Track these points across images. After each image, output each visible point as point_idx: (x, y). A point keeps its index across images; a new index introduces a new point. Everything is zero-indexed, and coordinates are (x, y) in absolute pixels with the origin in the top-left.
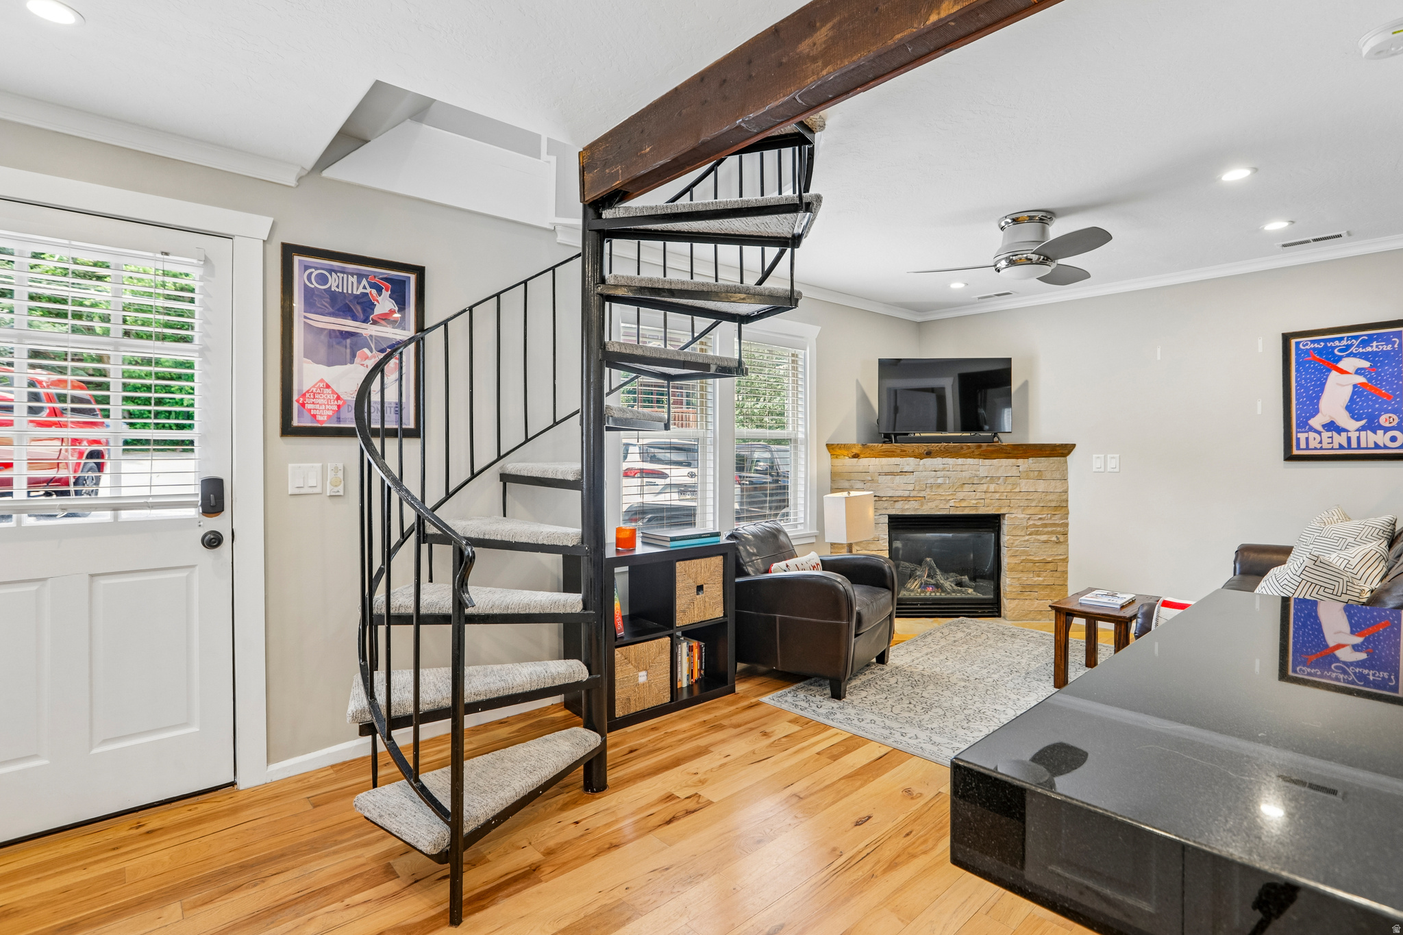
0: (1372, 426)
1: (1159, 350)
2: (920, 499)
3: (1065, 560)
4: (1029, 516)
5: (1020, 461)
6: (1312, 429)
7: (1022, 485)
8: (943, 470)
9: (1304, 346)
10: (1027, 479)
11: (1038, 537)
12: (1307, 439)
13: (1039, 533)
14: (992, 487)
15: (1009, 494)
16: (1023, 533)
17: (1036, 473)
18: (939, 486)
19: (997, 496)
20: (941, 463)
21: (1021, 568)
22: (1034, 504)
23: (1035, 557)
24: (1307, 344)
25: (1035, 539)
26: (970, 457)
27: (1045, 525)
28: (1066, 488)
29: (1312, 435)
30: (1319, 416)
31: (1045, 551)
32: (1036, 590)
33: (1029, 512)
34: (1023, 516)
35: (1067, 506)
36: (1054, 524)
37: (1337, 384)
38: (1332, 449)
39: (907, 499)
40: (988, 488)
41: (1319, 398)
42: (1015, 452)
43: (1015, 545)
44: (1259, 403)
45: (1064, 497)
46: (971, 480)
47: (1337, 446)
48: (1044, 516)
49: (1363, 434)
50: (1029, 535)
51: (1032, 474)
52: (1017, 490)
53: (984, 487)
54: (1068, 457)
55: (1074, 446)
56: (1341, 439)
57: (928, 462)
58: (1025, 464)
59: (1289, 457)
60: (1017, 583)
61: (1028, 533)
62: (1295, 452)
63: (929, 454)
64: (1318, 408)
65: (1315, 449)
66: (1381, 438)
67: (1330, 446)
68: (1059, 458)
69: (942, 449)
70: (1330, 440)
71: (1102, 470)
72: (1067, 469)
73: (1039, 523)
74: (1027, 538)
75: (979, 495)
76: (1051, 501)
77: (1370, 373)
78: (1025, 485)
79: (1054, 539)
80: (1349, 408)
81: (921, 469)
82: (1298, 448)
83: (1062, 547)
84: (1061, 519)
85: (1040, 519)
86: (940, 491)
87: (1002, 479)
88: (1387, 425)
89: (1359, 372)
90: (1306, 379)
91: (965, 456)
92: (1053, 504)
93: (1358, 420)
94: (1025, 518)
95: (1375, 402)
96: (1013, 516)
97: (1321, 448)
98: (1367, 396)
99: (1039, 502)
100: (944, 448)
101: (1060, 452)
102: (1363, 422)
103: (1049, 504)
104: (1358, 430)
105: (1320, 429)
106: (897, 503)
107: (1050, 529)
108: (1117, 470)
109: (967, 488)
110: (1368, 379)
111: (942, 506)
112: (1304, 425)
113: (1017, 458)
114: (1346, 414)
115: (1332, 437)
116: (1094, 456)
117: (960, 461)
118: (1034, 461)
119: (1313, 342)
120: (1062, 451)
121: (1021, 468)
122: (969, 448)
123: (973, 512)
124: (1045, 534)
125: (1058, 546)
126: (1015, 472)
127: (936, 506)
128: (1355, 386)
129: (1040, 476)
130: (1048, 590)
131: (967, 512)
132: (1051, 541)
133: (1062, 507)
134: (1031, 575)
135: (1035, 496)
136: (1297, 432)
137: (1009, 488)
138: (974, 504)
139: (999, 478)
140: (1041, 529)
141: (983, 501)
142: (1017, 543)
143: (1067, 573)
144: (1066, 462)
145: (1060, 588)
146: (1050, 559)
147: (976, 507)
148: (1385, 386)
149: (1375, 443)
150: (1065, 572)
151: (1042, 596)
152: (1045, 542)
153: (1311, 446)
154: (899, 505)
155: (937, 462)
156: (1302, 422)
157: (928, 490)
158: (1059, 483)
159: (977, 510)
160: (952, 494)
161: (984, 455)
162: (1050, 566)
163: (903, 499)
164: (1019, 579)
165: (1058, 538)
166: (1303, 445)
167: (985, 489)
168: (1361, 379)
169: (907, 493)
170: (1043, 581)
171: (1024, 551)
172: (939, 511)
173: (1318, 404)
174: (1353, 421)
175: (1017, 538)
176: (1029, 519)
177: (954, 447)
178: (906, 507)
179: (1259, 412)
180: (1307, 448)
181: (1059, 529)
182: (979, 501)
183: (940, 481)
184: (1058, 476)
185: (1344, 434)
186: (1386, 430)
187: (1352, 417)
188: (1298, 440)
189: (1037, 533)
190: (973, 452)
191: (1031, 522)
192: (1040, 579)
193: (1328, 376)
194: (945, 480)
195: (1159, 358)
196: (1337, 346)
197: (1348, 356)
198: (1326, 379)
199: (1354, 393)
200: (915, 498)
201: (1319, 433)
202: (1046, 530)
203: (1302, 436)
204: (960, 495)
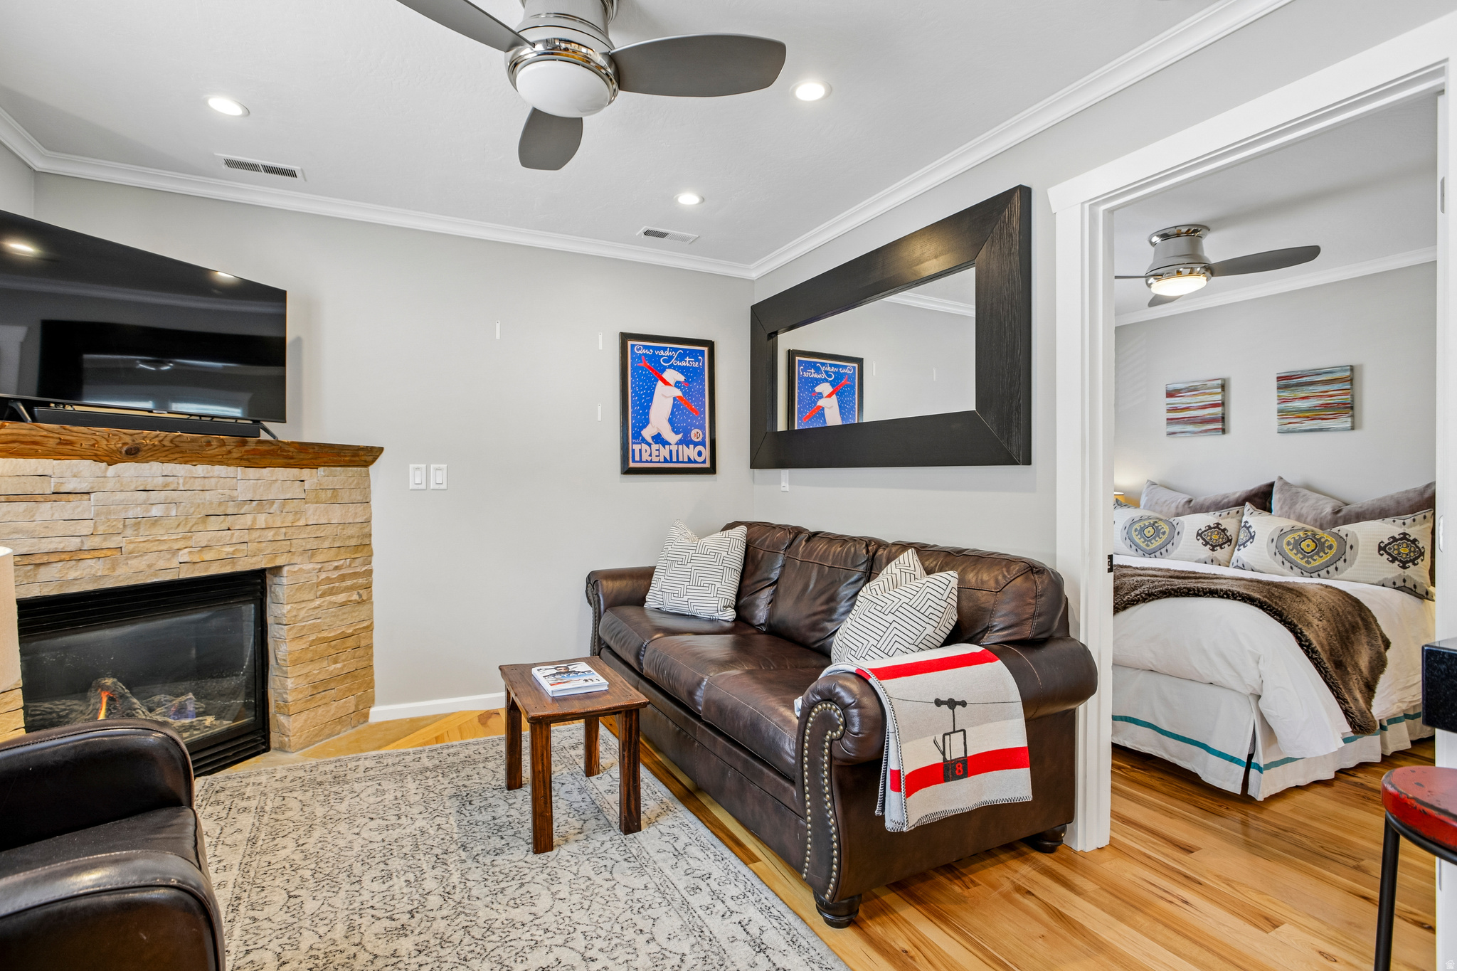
0: (686, 441)
1: (498, 326)
2: (109, 553)
3: (370, 628)
4: (319, 566)
5: (306, 473)
6: (644, 441)
7: (310, 512)
8: (165, 487)
9: (638, 350)
10: (317, 503)
11: (334, 598)
12: (640, 450)
13: (334, 591)
14: (262, 520)
15: (290, 531)
16: (311, 596)
17: (329, 493)
18: (155, 521)
19: (270, 535)
20: (158, 473)
21: (310, 655)
22: (326, 545)
23: (330, 633)
24: (640, 349)
25: (330, 603)
26: (221, 463)
27: (343, 578)
28: (368, 515)
29: (644, 447)
30: (649, 427)
31: (342, 620)
32: (332, 685)
33: (320, 558)
34: (311, 566)
35: (370, 544)
36: (355, 573)
37: (663, 395)
38: (659, 462)
39: (74, 556)
40: (254, 520)
41: (649, 407)
42: (302, 456)
43: (300, 618)
44: (599, 408)
45: (367, 530)
46: (223, 508)
47: (662, 460)
48: (341, 562)
49: (680, 447)
50: (321, 596)
51: (323, 495)
52: (302, 522)
53: (248, 520)
54: (372, 468)
55: (381, 449)
56: (665, 452)
57: (128, 470)
58: (315, 477)
59: (627, 471)
60: (305, 682)
61: (319, 593)
62: (632, 465)
63: (133, 454)
64: (648, 419)
65: (647, 462)
66: (691, 452)
67: (657, 459)
68: (359, 469)
69: (166, 443)
70: (657, 453)
71: (423, 486)
72: (369, 486)
73: (335, 575)
74: (318, 602)
75: (237, 536)
76: (350, 537)
77: (684, 388)
78: (313, 514)
79: (355, 597)
80: (671, 421)
81: (109, 486)
82: (634, 461)
83: (365, 607)
84: (364, 565)
85: (336, 568)
86: (159, 533)
87: (276, 506)
88: (695, 440)
89: (678, 385)
90: (639, 386)
91: (212, 461)
92: (353, 542)
93: (677, 433)
94: (314, 569)
95: (688, 417)
96: (296, 568)
97: (651, 462)
98: (682, 410)
99: (334, 540)
100: (171, 441)
101: (363, 458)
102: (680, 436)
103: (348, 543)
104: (677, 444)
105: (650, 440)
106: (42, 570)
107: (349, 583)
108: (444, 486)
109: (214, 523)
110: (683, 393)
111: (161, 564)
112: (638, 437)
113: (301, 466)
114: (668, 426)
115: (658, 450)
116: (412, 466)
117: (201, 470)
118: (327, 473)
119: (645, 347)
121: (307, 485)
122: (223, 444)
123: (227, 569)
124: (342, 592)
125: (360, 607)
126: (296, 491)
127: (150, 566)
128: (675, 399)
129: (335, 498)
130: (349, 681)
131: (215, 570)
132: (350, 601)
133: (363, 547)
134: (325, 664)
135: (329, 530)
136: (633, 443)
137: (290, 517)
138: (228, 553)
139: (272, 502)
140: (337, 585)
141: (244, 547)
142: (302, 614)
143: (372, 647)
144: (368, 475)
145: (363, 672)
146: (351, 631)
147: (231, 559)
148: (694, 402)
149: (689, 457)
150: (370, 646)
151: (341, 694)
152: (343, 605)
153: (644, 459)
154: (49, 574)
155: (152, 471)
156: (636, 432)
157: (129, 532)
158: (360, 508)
159: (234, 563)
160: (184, 538)
161: (248, 460)
162: (350, 642)
163: (63, 556)
164: (307, 675)
165: (360, 596)
166: (637, 458)
167: (249, 523)
168: (678, 393)
169: (73, 544)
170: (342, 668)
171: (314, 626)
172: (155, 575)
173: (648, 414)
174: (674, 434)
175: (303, 605)
176: (320, 570)
177: (193, 441)
178: (72, 575)
179: (599, 419)
180: (641, 461)
181: (361, 581)
182: (238, 547)
183: (156, 511)
184: (359, 498)
185: (667, 447)
186: (696, 444)
187: (673, 430)
188: (633, 450)
189: (332, 592)
190: (230, 452)
191: (323, 576)
192: (339, 665)
193: (655, 385)
194: (167, 509)
195: (498, 337)
196: (662, 356)
197: (670, 367)
198: (654, 389)
199: (674, 406)
200: (96, 554)
201: (649, 445)
202: (344, 584)
203: (637, 447)
204: (202, 539)
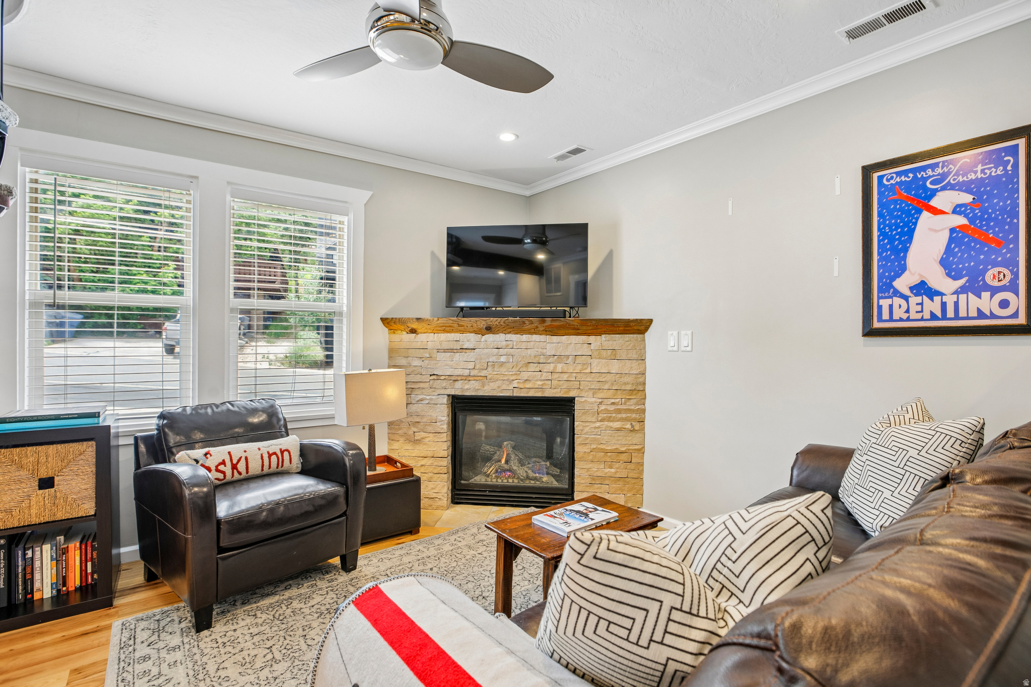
0: (976, 287)
1: (730, 203)
2: (481, 378)
3: (641, 451)
4: (600, 400)
5: (592, 339)
6: (897, 293)
7: (593, 365)
8: (507, 347)
9: (888, 180)
10: (599, 358)
11: (611, 424)
12: (891, 306)
13: (611, 419)
14: (560, 367)
15: (579, 376)
16: (594, 419)
17: (609, 352)
18: (502, 364)
19: (565, 377)
20: (503, 339)
21: (591, 457)
22: (606, 387)
23: (607, 446)
24: (892, 178)
25: (607, 426)
26: (536, 333)
27: (619, 411)
28: (642, 369)
29: (897, 301)
30: (906, 274)
31: (618, 440)
32: (607, 482)
33: (601, 395)
34: (594, 400)
35: (644, 390)
36: (629, 409)
37: (930, 229)
38: (922, 319)
39: (467, 378)
40: (555, 367)
41: (906, 250)
42: (585, 328)
43: (585, 432)
44: (836, 262)
45: (641, 380)
46: (537, 359)
47: (927, 315)
48: (618, 400)
49: (963, 297)
50: (601, 421)
51: (604, 353)
52: (588, 371)
53: (551, 367)
54: (646, 334)
55: (651, 321)
56: (934, 306)
57: (489, 337)
58: (596, 341)
59: (870, 332)
60: (586, 474)
61: (600, 418)
62: (877, 325)
63: (489, 329)
64: (905, 264)
65: (901, 320)
66: (987, 303)
67: (919, 316)
68: (635, 335)
69: (502, 323)
70: (919, 308)
71: (675, 348)
72: (645, 348)
73: (612, 408)
74: (598, 424)
75: (545, 376)
76: (625, 384)
77: (973, 210)
78: (597, 366)
79: (628, 426)
80: (944, 262)
81: (482, 346)
82: (880, 319)
83: (638, 435)
84: (637, 404)
85: (613, 403)
86: (503, 370)
87: (571, 358)
88: (996, 283)
89: (958, 210)
90: (890, 226)
91: (530, 332)
92: (629, 387)
93: (955, 278)
94: (596, 402)
95: (980, 251)
96: (583, 399)
97: (908, 319)
98: (968, 244)
99: (612, 384)
100: (504, 322)
101: (635, 328)
102: (962, 281)
103: (623, 388)
104: (956, 293)
105: (907, 292)
106: (456, 383)
107: (624, 416)
108: (689, 349)
109: (532, 367)
110: (969, 219)
111: (504, 387)
112: (887, 289)
113: (589, 335)
114: (940, 271)
115: (922, 304)
116: (670, 333)
117: (525, 337)
118: (607, 339)
119: (899, 174)
120: (639, 327)
121: (592, 347)
122: (532, 323)
123: (539, 394)
124: (618, 421)
125: (633, 434)
126: (585, 350)
127: (499, 387)
128: (952, 230)
129: (614, 355)
130: (621, 483)
131: (532, 394)
132: (625, 428)
133: (638, 391)
134: (602, 466)
135: (609, 377)
136: (879, 298)
137: (579, 367)
138: (539, 385)
139: (568, 356)
140: (614, 415)
141: (549, 382)
142: (587, 429)
143: (643, 465)
144: (644, 340)
145: (634, 481)
146: (624, 449)
147: (541, 388)
148: (993, 228)
149: (979, 310)
150: (641, 464)
151: (613, 490)
152: (618, 430)
153: (895, 317)
154: (458, 385)
155: (499, 338)
156: (885, 284)
157: (490, 369)
158: (635, 364)
159: (543, 392)
160: (516, 374)
161: (549, 331)
162: (624, 457)
163: (464, 378)
164: (588, 470)
165: (632, 426)
166: (886, 316)
167: (552, 369)
168: (961, 220)
169: (466, 372)
170: (616, 472)
171: (595, 440)
172: (501, 392)
173: (905, 258)
174: (950, 280)
175: (588, 424)
176: (601, 403)
177: (515, 322)
178: (467, 387)
179: (836, 274)
180: (891, 319)
181: (634, 416)
182: (546, 382)
183: (503, 359)
184: (635, 356)
185: (937, 299)
186: (994, 291)
187: (948, 275)
188: (880, 308)
189: (609, 419)
190: (537, 327)
191: (603, 407)
192: (613, 470)
193: (917, 219)
194: (508, 358)
195: (730, 213)
196: (930, 177)
197: (944, 188)
198: (915, 224)
199: (951, 240)
200: (476, 378)
201: (906, 298)
202: (620, 416)
203: (885, 303)
204: (525, 375)
